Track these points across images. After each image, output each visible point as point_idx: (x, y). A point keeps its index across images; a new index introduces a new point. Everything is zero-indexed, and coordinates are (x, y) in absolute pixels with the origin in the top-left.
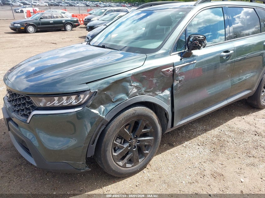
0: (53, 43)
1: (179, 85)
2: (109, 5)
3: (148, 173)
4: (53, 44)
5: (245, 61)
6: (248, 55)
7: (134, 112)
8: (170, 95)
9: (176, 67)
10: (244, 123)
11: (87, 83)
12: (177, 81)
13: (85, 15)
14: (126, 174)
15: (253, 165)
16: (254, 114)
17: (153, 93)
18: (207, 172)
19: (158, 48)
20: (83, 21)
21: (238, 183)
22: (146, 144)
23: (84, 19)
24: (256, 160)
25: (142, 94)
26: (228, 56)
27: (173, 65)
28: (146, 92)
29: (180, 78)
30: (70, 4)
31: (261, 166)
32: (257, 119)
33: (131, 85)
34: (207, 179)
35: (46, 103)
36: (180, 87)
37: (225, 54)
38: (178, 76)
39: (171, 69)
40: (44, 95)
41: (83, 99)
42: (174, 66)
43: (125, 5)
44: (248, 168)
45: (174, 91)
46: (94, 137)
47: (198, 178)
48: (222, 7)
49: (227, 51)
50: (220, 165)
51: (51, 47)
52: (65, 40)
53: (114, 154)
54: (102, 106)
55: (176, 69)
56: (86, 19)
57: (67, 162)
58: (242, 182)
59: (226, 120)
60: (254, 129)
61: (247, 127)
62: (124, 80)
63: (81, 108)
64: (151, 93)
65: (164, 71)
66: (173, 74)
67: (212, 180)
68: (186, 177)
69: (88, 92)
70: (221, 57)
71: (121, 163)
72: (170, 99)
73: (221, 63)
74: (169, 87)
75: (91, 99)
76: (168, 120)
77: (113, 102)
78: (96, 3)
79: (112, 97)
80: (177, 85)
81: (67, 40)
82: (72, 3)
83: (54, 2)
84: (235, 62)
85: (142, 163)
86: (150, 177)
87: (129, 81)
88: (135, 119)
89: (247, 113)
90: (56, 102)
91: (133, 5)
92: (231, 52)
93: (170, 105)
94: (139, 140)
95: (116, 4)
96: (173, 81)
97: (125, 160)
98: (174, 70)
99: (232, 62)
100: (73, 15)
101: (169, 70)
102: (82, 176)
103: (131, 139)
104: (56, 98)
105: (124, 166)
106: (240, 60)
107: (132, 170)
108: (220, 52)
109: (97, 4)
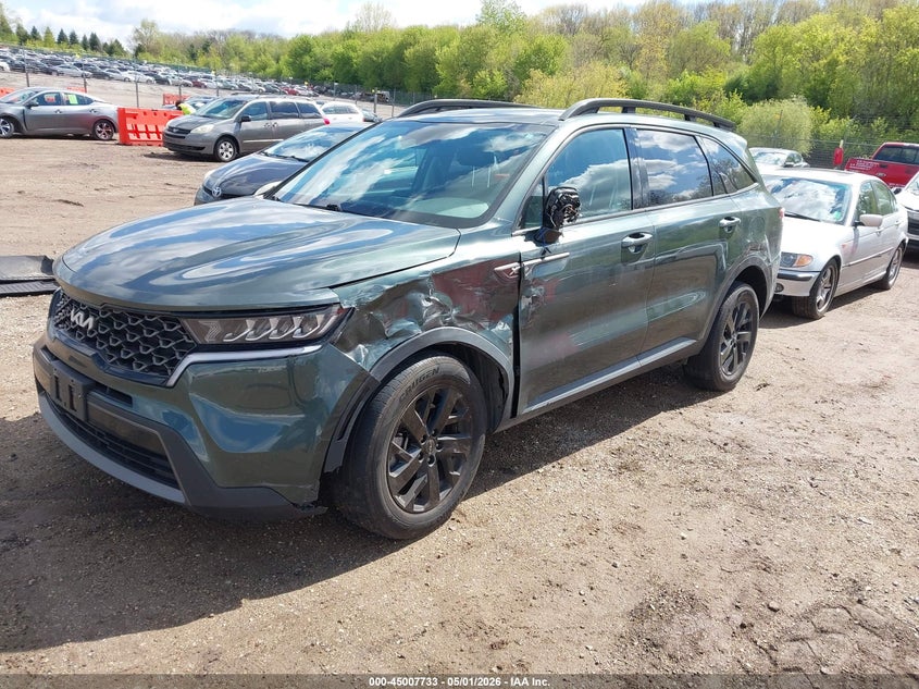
0: (67, 202)
1: (532, 309)
2: (240, 86)
3: (461, 531)
4: (69, 206)
5: (677, 264)
6: (685, 250)
7: (436, 367)
8: (511, 332)
9: (526, 263)
10: (682, 423)
11: (331, 287)
12: (528, 297)
13: (165, 115)
14: (413, 530)
15: (706, 505)
16: (705, 403)
17: (475, 323)
18: (604, 524)
19: (483, 216)
20: (157, 132)
21: (675, 541)
22: (455, 451)
23: (162, 129)
24: (713, 498)
25: (451, 324)
26: (639, 247)
27: (518, 258)
28: (460, 318)
29: (535, 291)
30: (93, 71)
31: (724, 508)
32: (714, 414)
33: (428, 300)
34: (605, 536)
35: (222, 335)
36: (533, 313)
37: (633, 240)
38: (529, 286)
39: (515, 266)
40: (224, 312)
41: (323, 324)
42: (520, 262)
43: (297, 88)
44: (696, 512)
45: (521, 325)
46: (344, 419)
47: (585, 535)
48: (623, 129)
49: (636, 235)
50: (632, 509)
51: (65, 214)
52: (107, 194)
53: (391, 474)
54: (361, 346)
55: (526, 269)
56: (171, 129)
57: (271, 485)
58: (683, 538)
59: (639, 418)
60: (705, 435)
61: (690, 431)
62: (415, 285)
63: (319, 347)
64: (470, 324)
65: (499, 272)
66: (519, 282)
67: (616, 539)
68: (555, 534)
69: (336, 308)
70: (625, 247)
71: (401, 500)
72: (511, 341)
73: (622, 262)
74: (509, 313)
75: (341, 326)
76: (505, 396)
77: (387, 338)
78: (190, 74)
79: (385, 326)
80: (528, 308)
81: (114, 193)
82: (102, 67)
83: (29, 57)
84: (655, 264)
85: (446, 502)
86: (470, 539)
87: (424, 290)
88: (435, 388)
89: (688, 402)
90: (249, 331)
91: (321, 93)
92: (647, 236)
93: (511, 357)
94: (440, 442)
95: (265, 83)
96: (519, 298)
97: (412, 493)
98: (521, 272)
99: (648, 266)
100: (124, 110)
101: (510, 270)
102: (291, 544)
103: (425, 438)
104: (250, 323)
105: (409, 510)
106: (662, 263)
107: (427, 519)
108: (622, 235)
109: (196, 77)
